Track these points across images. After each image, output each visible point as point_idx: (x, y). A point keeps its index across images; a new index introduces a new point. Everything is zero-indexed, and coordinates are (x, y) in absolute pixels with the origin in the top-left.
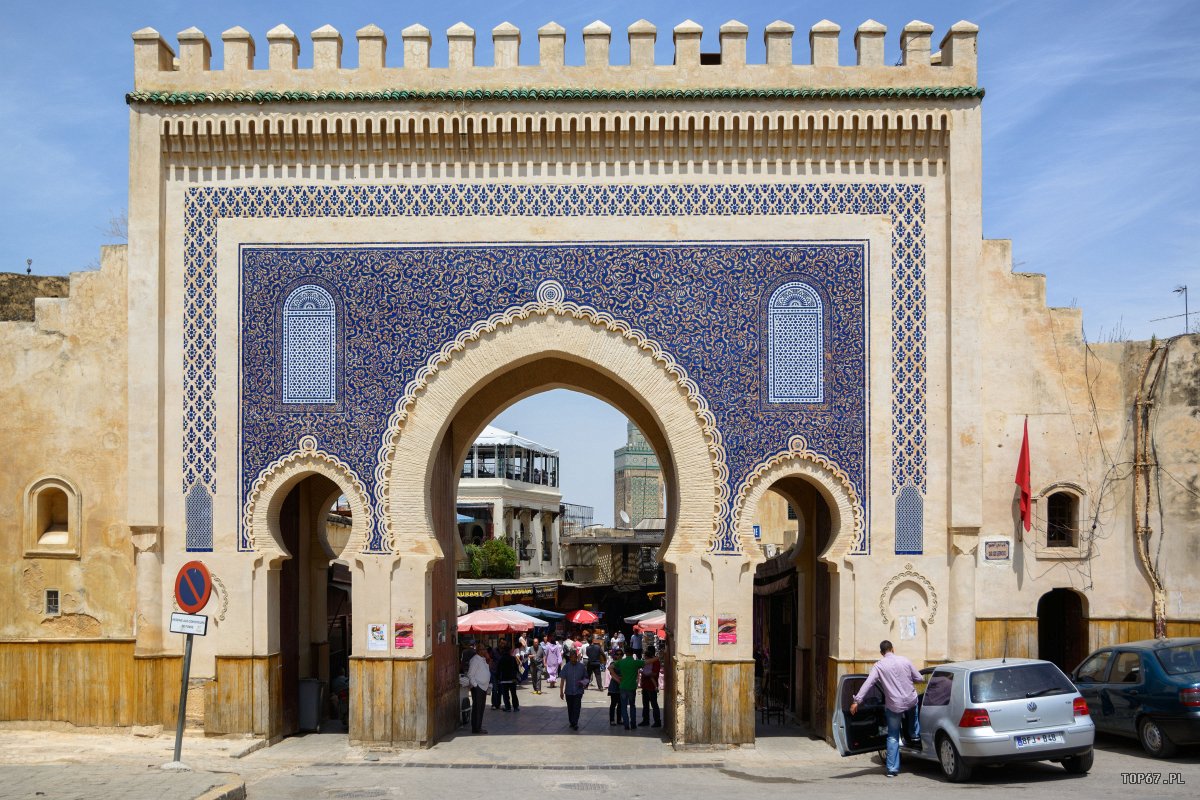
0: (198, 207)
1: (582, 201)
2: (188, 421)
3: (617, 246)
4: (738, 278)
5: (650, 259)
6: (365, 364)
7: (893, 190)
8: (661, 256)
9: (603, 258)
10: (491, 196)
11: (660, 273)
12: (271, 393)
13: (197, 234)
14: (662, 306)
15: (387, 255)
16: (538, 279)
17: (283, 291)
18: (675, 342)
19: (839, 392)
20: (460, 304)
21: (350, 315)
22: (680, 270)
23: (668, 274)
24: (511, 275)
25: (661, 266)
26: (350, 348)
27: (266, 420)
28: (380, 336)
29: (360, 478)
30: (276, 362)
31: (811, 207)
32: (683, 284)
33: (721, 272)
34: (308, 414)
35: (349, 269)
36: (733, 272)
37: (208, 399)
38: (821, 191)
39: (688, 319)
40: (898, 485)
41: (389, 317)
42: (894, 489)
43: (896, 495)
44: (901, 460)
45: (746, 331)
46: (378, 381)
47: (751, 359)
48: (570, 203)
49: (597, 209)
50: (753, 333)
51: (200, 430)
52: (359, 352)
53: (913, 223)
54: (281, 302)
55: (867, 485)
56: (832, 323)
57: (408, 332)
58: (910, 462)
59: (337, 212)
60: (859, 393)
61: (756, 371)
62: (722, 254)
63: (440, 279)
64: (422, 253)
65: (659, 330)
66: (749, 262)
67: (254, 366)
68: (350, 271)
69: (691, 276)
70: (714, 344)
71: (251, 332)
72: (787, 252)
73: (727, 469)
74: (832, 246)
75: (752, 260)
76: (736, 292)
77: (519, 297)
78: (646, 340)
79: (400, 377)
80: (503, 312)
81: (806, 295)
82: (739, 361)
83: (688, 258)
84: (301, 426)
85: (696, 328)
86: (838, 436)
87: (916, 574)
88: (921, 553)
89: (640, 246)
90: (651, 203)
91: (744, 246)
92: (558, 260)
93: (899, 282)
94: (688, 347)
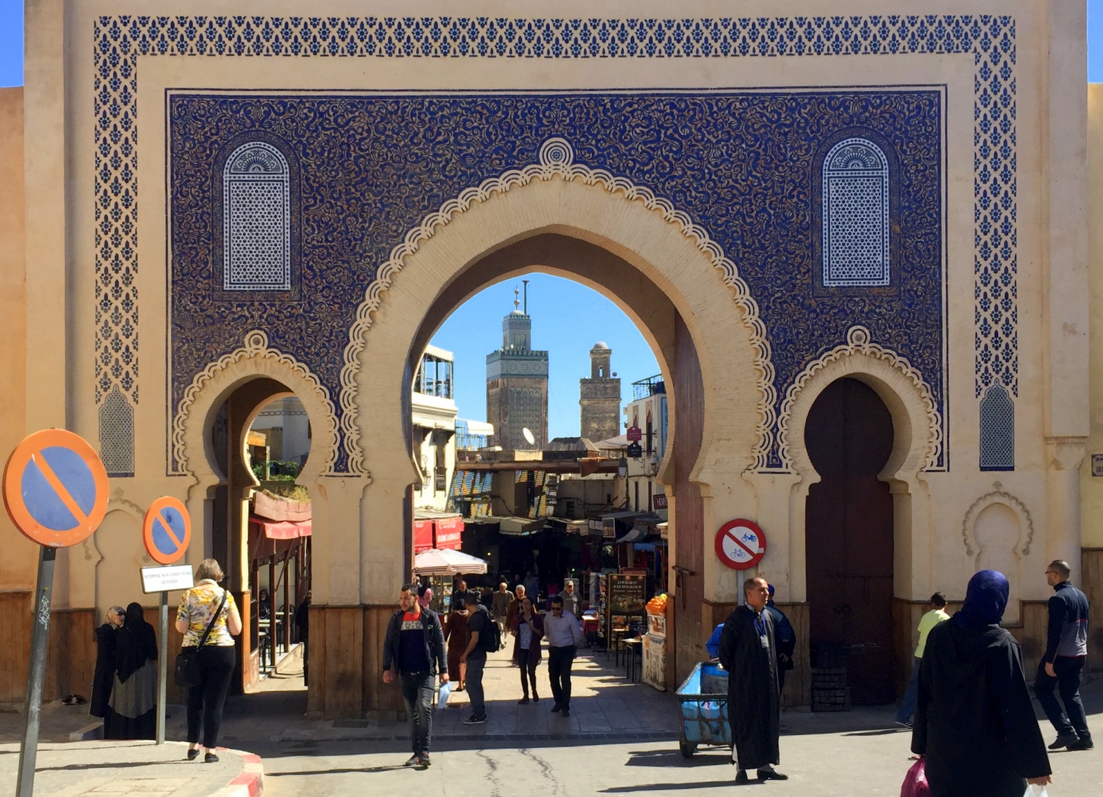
0: (112, 41)
1: (594, 38)
2: (102, 312)
3: (638, 95)
4: (786, 134)
5: (679, 111)
6: (327, 241)
7: (976, 23)
8: (691, 107)
9: (620, 111)
10: (483, 32)
11: (690, 129)
12: (208, 277)
13: (111, 76)
14: (692, 169)
15: (353, 105)
16: (541, 136)
17: (222, 148)
18: (708, 214)
19: (909, 272)
20: (444, 167)
21: (308, 179)
22: (715, 124)
23: (699, 130)
24: (507, 131)
25: (692, 119)
26: (308, 220)
27: (202, 310)
28: (345, 207)
29: (322, 383)
30: (215, 239)
31: (875, 45)
32: (717, 142)
33: (765, 126)
34: (256, 304)
35: (306, 122)
36: (779, 127)
37: (127, 285)
38: (888, 24)
39: (724, 185)
40: (983, 386)
41: (357, 183)
42: (978, 390)
43: (980, 398)
44: (986, 356)
45: (795, 199)
46: (343, 262)
47: (801, 234)
48: (580, 42)
49: (613, 48)
50: (802, 201)
51: (117, 324)
52: (319, 226)
53: (1001, 64)
54: (220, 163)
55: (944, 386)
56: (899, 189)
57: (380, 201)
58: (997, 357)
59: (289, 49)
60: (934, 274)
61: (807, 248)
62: (766, 104)
63: (420, 135)
64: (397, 103)
65: (689, 199)
66: (800, 113)
67: (187, 243)
68: (308, 126)
69: (728, 132)
70: (757, 215)
71: (182, 201)
72: (845, 101)
73: (772, 366)
74: (901, 93)
75: (803, 111)
76: (783, 151)
77: (518, 160)
78: (673, 211)
79: (371, 258)
80: (498, 177)
81: (868, 154)
82: (787, 235)
83: (724, 110)
84: (247, 319)
85: (734, 196)
86: (908, 327)
87: (1006, 494)
88: (1012, 469)
89: (666, 95)
90: (679, 41)
91: (793, 94)
92: (565, 112)
93: (984, 136)
94: (724, 219)
